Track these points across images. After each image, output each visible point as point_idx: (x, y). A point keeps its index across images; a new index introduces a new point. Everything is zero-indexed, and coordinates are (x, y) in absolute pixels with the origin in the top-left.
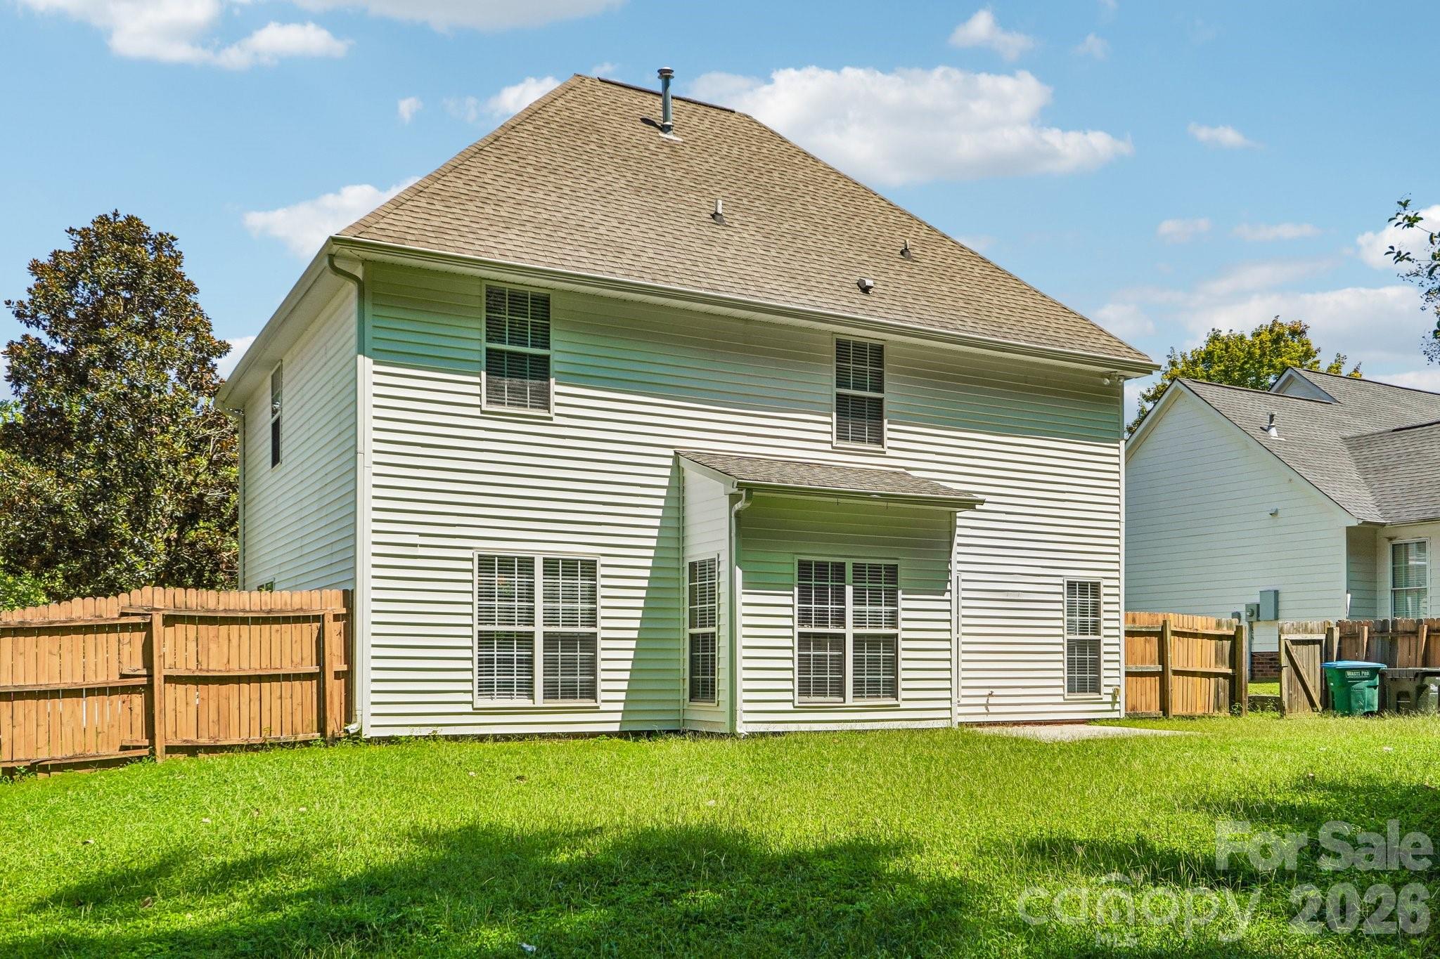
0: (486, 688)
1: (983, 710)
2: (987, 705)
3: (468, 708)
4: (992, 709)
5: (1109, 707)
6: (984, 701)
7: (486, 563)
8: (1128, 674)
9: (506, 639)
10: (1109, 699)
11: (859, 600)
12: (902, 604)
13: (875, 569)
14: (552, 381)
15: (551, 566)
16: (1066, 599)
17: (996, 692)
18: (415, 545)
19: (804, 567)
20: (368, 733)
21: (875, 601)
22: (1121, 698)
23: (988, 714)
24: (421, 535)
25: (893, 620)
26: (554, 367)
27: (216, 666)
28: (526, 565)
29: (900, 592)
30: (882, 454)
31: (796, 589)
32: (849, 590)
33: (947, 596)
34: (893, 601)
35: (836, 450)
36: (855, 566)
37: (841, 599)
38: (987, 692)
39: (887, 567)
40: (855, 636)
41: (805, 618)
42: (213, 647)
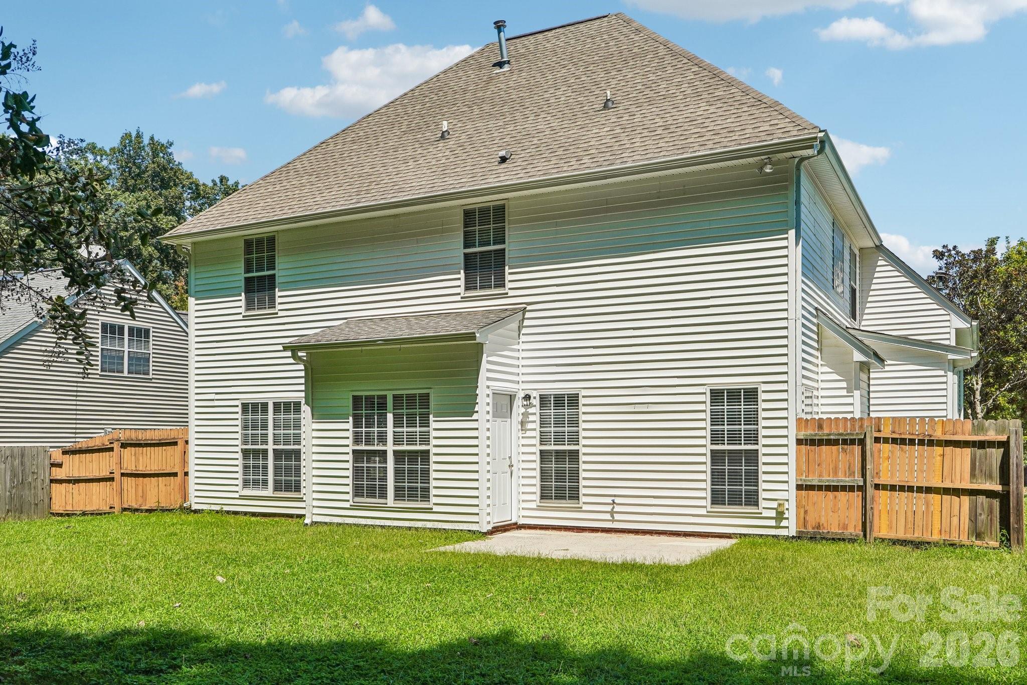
0: (246, 483)
1: (608, 516)
2: (612, 513)
3: (237, 495)
4: (617, 517)
5: (773, 523)
6: (609, 508)
7: (245, 407)
8: (799, 487)
9: (256, 452)
10: (773, 514)
11: (398, 423)
12: (433, 425)
13: (411, 398)
14: (277, 290)
15: (277, 406)
16: (709, 407)
17: (617, 500)
18: (213, 400)
19: (357, 400)
20: (194, 507)
21: (411, 424)
22: (791, 514)
23: (613, 521)
24: (217, 393)
25: (425, 439)
26: (278, 280)
27: (142, 469)
28: (265, 406)
29: (431, 416)
30: (505, 296)
31: (351, 418)
32: (390, 417)
33: (475, 417)
34: (425, 423)
35: (464, 299)
36: (395, 397)
37: (383, 423)
38: (609, 500)
39: (421, 395)
40: (395, 452)
41: (357, 440)
42: (141, 458)
